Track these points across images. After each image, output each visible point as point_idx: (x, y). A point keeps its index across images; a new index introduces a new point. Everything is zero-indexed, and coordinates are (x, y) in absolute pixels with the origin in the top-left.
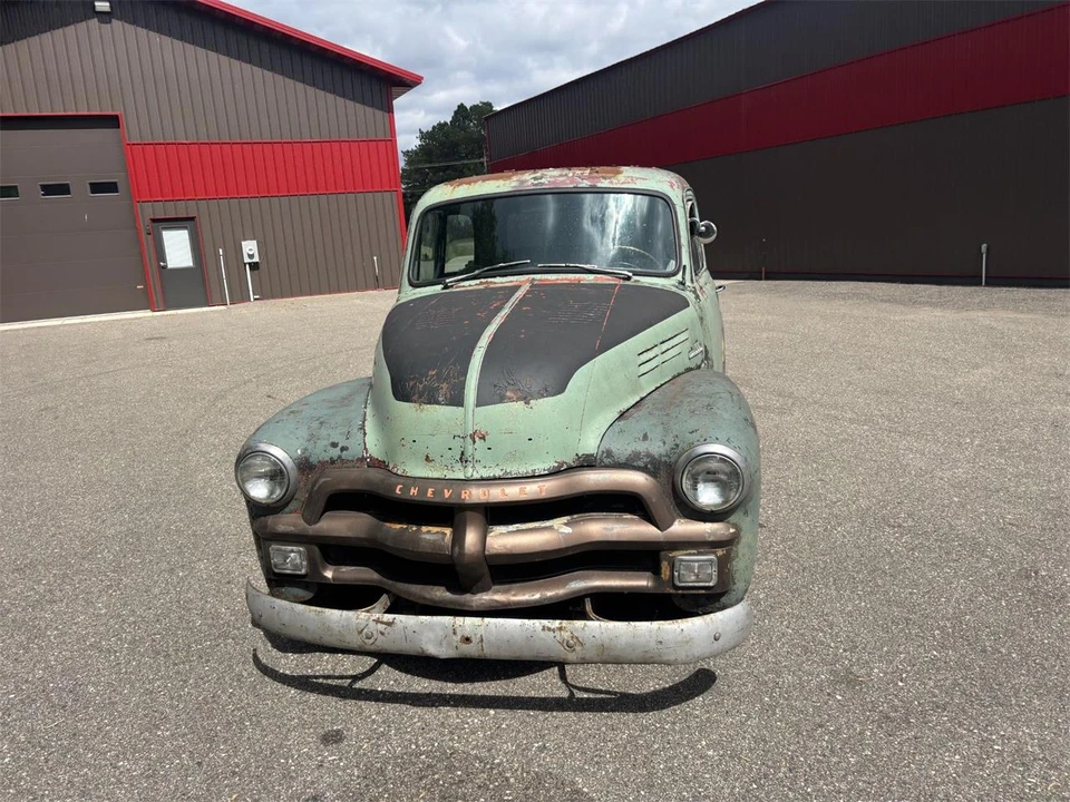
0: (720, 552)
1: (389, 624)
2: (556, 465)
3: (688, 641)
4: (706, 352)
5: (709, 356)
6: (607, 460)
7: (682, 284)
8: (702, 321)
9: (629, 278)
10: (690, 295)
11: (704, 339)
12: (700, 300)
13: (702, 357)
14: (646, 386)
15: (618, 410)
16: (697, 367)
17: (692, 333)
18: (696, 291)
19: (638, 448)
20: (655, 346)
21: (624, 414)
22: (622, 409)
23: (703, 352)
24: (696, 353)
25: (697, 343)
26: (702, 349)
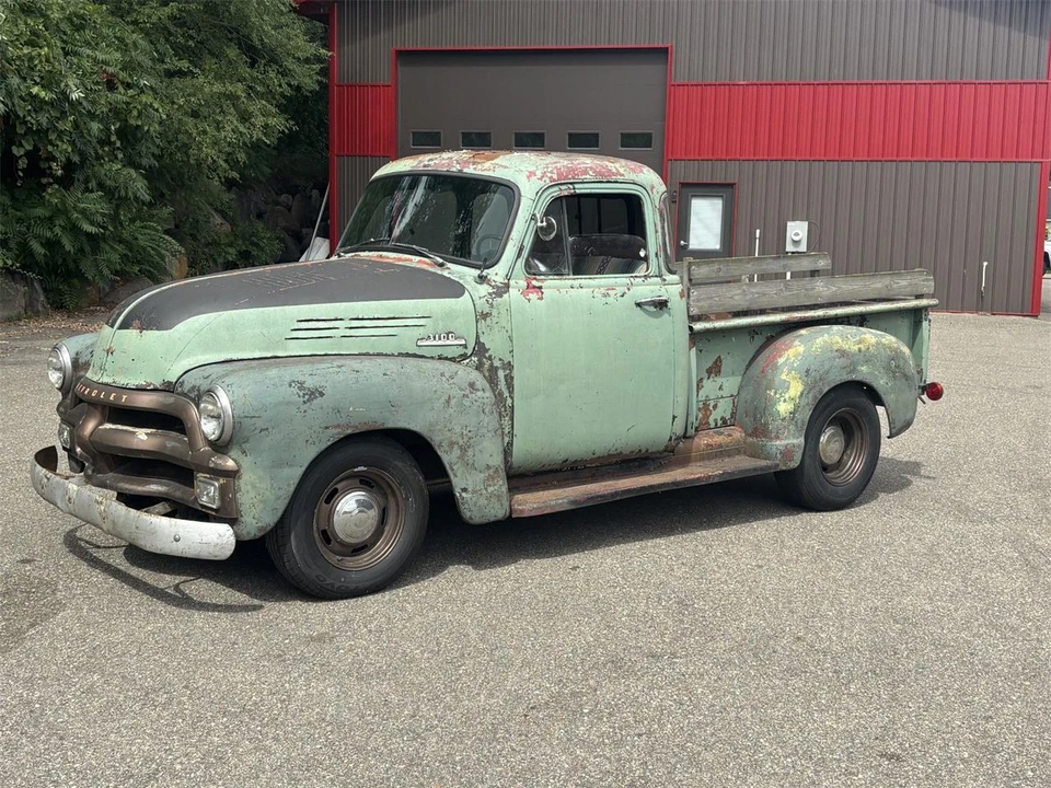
0: (222, 481)
1: (48, 479)
2: (144, 383)
3: (153, 533)
4: (480, 349)
5: (487, 355)
6: (180, 389)
7: (480, 277)
8: (485, 316)
9: (441, 265)
10: (484, 289)
11: (481, 335)
12: (501, 296)
13: (461, 351)
14: (295, 349)
15: (229, 357)
16: (440, 358)
17: (440, 322)
18: (507, 286)
19: (198, 383)
20: (336, 320)
21: (231, 361)
22: (235, 357)
23: (465, 346)
24: (440, 343)
25: (448, 334)
26: (463, 342)
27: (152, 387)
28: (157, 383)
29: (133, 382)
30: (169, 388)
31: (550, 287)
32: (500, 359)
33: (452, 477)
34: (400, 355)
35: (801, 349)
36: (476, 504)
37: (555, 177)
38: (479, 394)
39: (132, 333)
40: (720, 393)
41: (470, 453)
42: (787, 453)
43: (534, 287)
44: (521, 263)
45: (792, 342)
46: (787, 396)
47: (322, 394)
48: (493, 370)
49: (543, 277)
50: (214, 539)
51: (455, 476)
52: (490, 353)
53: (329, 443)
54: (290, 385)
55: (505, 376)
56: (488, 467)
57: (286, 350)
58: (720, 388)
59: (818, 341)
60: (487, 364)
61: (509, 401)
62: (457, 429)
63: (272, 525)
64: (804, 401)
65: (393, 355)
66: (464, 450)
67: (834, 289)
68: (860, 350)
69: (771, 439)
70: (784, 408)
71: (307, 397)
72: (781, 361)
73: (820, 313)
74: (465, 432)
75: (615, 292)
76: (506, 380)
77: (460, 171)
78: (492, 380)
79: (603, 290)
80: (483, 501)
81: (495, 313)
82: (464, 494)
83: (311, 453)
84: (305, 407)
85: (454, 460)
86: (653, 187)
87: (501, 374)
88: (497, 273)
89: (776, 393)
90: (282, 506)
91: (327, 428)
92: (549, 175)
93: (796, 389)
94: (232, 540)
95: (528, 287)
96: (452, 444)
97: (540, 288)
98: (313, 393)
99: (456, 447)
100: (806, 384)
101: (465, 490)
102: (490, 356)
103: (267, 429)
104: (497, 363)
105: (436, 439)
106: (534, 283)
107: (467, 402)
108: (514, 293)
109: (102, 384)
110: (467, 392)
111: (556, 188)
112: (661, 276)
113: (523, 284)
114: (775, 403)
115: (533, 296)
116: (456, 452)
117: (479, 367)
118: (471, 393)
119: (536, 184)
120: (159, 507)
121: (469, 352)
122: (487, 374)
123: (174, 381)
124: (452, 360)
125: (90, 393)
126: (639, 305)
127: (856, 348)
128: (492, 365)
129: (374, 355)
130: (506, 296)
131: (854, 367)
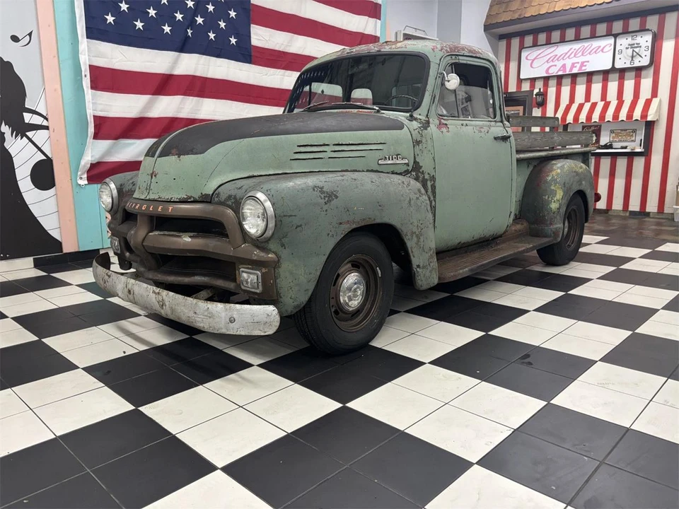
0: (264, 270)
2: (186, 197)
3: (211, 316)
4: (417, 166)
5: (421, 170)
6: (216, 199)
7: (411, 116)
8: (418, 143)
9: (378, 111)
10: (415, 124)
11: (416, 155)
12: (426, 129)
13: (405, 168)
14: (298, 167)
15: (251, 174)
16: (393, 173)
17: (392, 147)
18: (428, 122)
19: (233, 193)
20: (324, 145)
21: (254, 176)
22: (255, 174)
23: (408, 165)
24: (392, 162)
25: (397, 155)
26: (406, 162)
27: (192, 199)
28: (197, 196)
29: (176, 196)
30: (206, 199)
31: (451, 125)
32: (428, 174)
33: (412, 257)
34: (368, 171)
35: (558, 171)
36: (424, 276)
37: (448, 50)
38: (423, 197)
39: (172, 159)
41: (422, 239)
42: (556, 233)
43: (443, 124)
44: (434, 107)
45: (552, 168)
46: (555, 199)
47: (337, 197)
48: (425, 181)
49: (446, 118)
50: (263, 318)
51: (414, 257)
52: (423, 169)
53: (342, 236)
54: (314, 190)
55: (431, 186)
56: (430, 249)
57: (292, 169)
59: (565, 167)
60: (421, 176)
61: (433, 203)
62: (415, 223)
63: (305, 303)
64: (563, 202)
65: (364, 171)
66: (418, 237)
67: (561, 138)
68: (582, 172)
69: (547, 225)
70: (554, 206)
71: (327, 199)
72: (549, 178)
74: (419, 225)
75: (484, 130)
76: (432, 189)
77: (379, 51)
78: (424, 188)
79: (478, 128)
80: (428, 274)
81: (424, 140)
82: (418, 269)
83: (331, 244)
84: (325, 207)
85: (413, 245)
87: (429, 184)
88: (420, 114)
89: (549, 197)
90: (311, 287)
91: (341, 224)
92: (445, 48)
93: (559, 195)
94: (278, 318)
95: (440, 124)
96: (412, 234)
97: (446, 124)
98: (330, 196)
99: (414, 235)
100: (564, 192)
101: (418, 266)
102: (423, 171)
103: (301, 226)
104: (427, 177)
106: (443, 121)
108: (433, 128)
109: (149, 200)
111: (449, 58)
112: (502, 122)
113: (437, 122)
114: (549, 202)
115: (444, 130)
116: (415, 239)
117: (417, 179)
118: (420, 196)
119: (439, 54)
120: (204, 294)
121: (410, 168)
122: (422, 182)
123: (211, 193)
124: (400, 174)
125: (141, 207)
126: (495, 138)
128: (424, 177)
129: (351, 171)
130: (429, 129)
131: (580, 182)
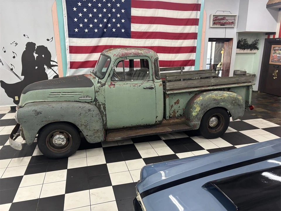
0: (21, 132)
4: (96, 100)
7: (98, 82)
8: (97, 92)
9: (95, 78)
10: (98, 85)
11: (96, 96)
12: (102, 87)
13: (91, 101)
16: (85, 102)
17: (85, 94)
18: (105, 84)
20: (59, 92)
21: (35, 102)
22: (36, 101)
23: (92, 99)
24: (85, 98)
25: (87, 96)
26: (91, 98)
31: (117, 84)
32: (102, 103)
33: (83, 132)
34: (75, 101)
35: (201, 98)
36: (91, 139)
37: (121, 55)
38: (91, 112)
40: (179, 108)
41: (88, 127)
42: (195, 126)
43: (113, 84)
44: (109, 78)
45: (200, 96)
46: (195, 111)
47: (41, 113)
48: (100, 105)
49: (116, 82)
51: (84, 132)
52: (98, 101)
54: (33, 111)
56: (94, 130)
57: (48, 100)
58: (179, 107)
59: (207, 96)
61: (105, 113)
62: (83, 121)
64: (200, 112)
65: (73, 101)
66: (86, 126)
67: (218, 81)
68: (221, 99)
69: (190, 122)
71: (36, 114)
72: (195, 101)
73: (211, 88)
74: (86, 122)
75: (137, 85)
76: (103, 108)
78: (99, 108)
79: (134, 85)
80: (93, 138)
81: (100, 91)
82: (87, 137)
83: (39, 127)
84: (36, 116)
85: (83, 129)
86: (152, 57)
87: (102, 106)
88: (103, 81)
89: (192, 110)
91: (43, 121)
92: (119, 55)
93: (198, 109)
95: (111, 84)
96: (82, 125)
97: (114, 84)
98: (38, 113)
99: (83, 125)
100: (201, 108)
101: (87, 135)
102: (99, 102)
103: (25, 122)
104: (100, 104)
105: (77, 124)
106: (113, 83)
107: (87, 114)
108: (106, 86)
110: (87, 112)
111: (121, 58)
112: (153, 80)
113: (110, 83)
114: (192, 112)
115: (112, 87)
116: (83, 127)
117: (95, 105)
118: (88, 112)
119: (115, 58)
121: (93, 101)
122: (98, 106)
124: (88, 103)
126: (144, 88)
127: (220, 98)
128: (99, 104)
129: (68, 101)
130: (104, 87)
131: (218, 103)
